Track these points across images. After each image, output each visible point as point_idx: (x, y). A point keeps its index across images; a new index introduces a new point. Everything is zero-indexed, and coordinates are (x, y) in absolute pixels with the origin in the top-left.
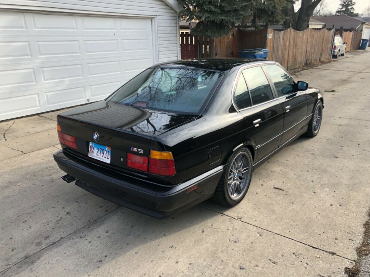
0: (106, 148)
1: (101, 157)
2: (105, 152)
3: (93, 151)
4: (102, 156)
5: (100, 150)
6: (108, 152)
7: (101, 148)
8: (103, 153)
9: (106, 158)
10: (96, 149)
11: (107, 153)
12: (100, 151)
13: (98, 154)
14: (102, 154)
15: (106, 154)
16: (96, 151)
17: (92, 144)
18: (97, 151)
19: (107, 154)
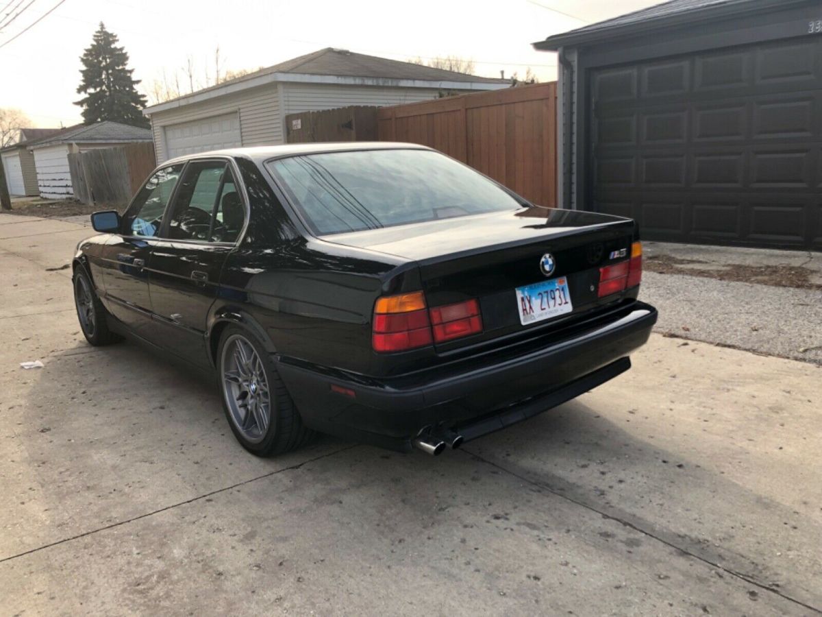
0: (556, 284)
1: (552, 308)
2: (557, 293)
3: (531, 308)
4: (555, 305)
5: (545, 295)
6: (563, 290)
7: (545, 290)
8: (554, 298)
9: (563, 305)
10: (536, 299)
11: (562, 293)
12: (545, 299)
13: (543, 307)
14: (552, 302)
15: (560, 297)
16: (536, 303)
17: (523, 293)
18: (539, 301)
19: (562, 296)
